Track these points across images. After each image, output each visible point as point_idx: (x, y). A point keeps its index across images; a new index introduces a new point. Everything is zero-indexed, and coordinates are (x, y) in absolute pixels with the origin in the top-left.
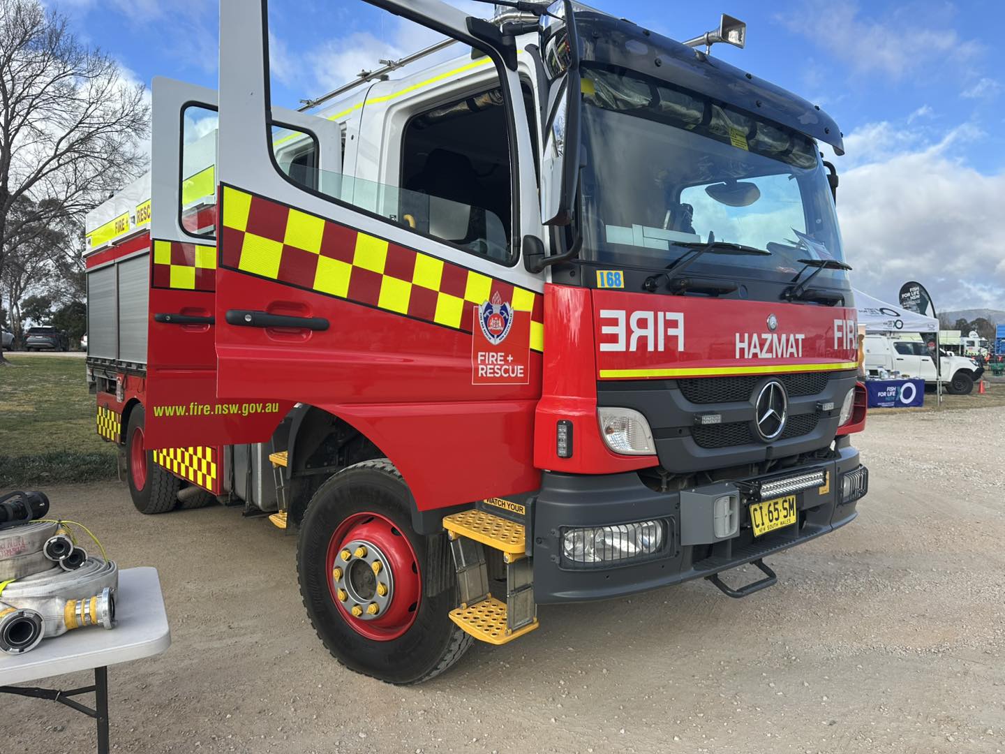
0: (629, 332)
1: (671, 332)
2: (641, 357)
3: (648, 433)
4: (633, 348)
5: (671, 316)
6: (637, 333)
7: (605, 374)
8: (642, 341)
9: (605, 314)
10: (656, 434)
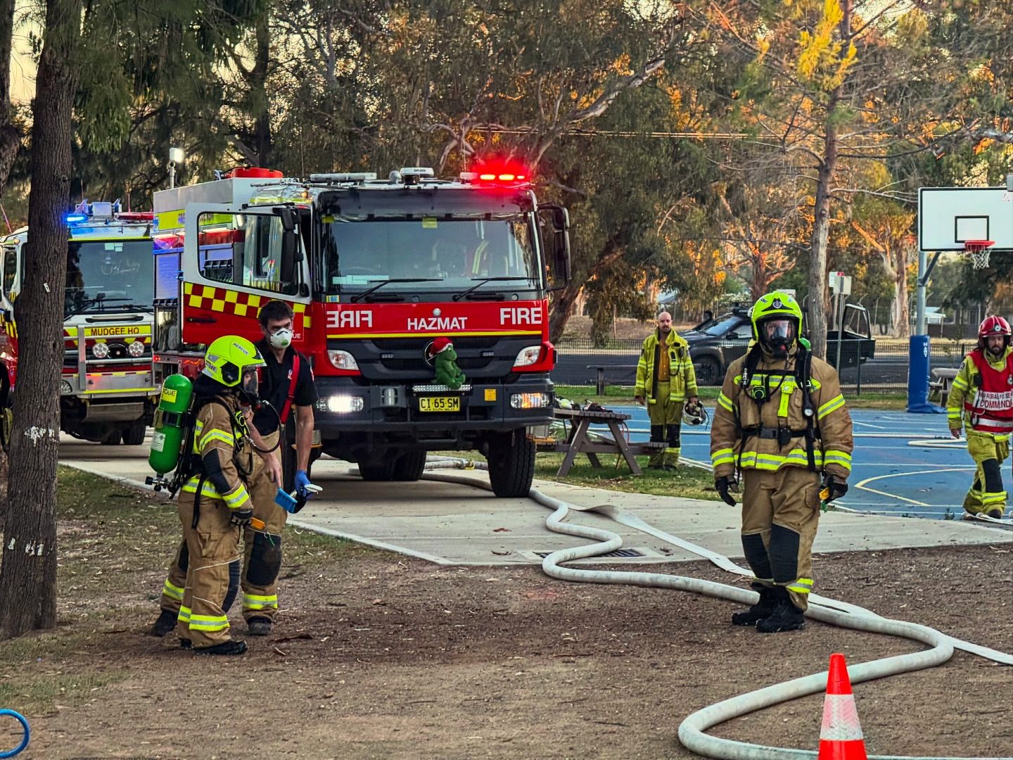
0: (340, 320)
1: (364, 319)
2: (347, 329)
3: (353, 360)
4: (342, 326)
5: (363, 312)
6: (344, 320)
7: (329, 336)
8: (347, 323)
9: (329, 313)
10: (358, 361)
